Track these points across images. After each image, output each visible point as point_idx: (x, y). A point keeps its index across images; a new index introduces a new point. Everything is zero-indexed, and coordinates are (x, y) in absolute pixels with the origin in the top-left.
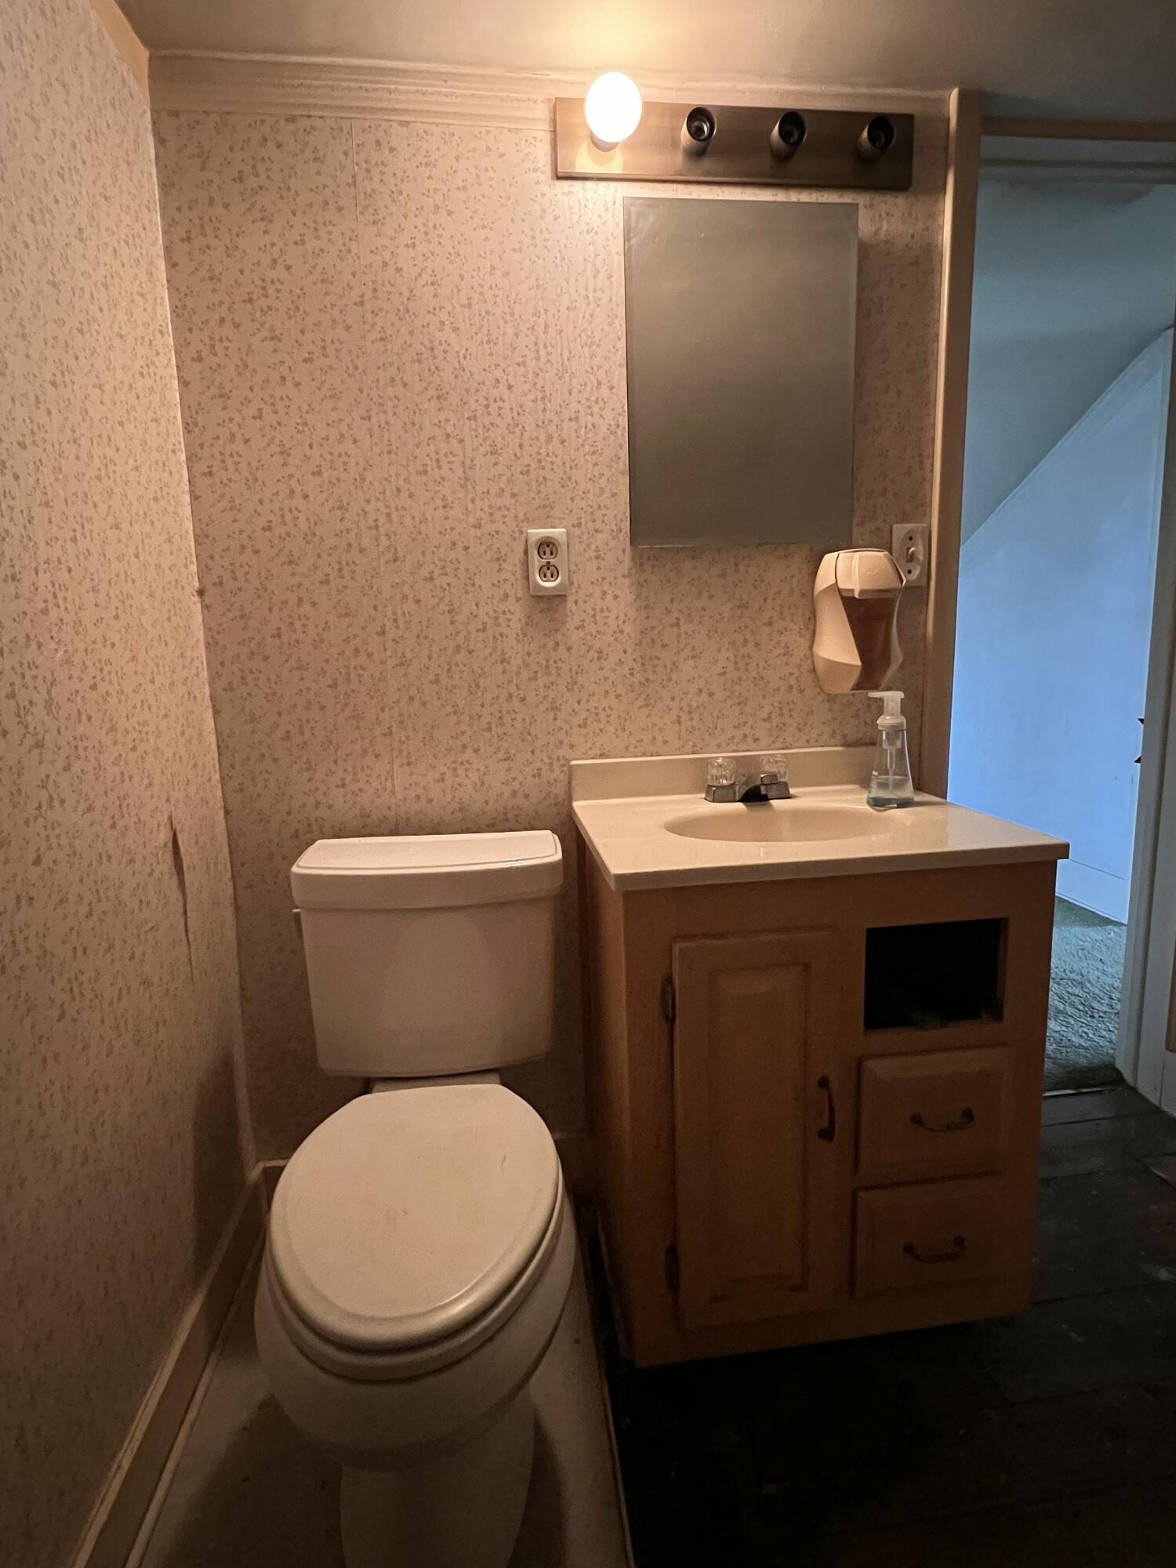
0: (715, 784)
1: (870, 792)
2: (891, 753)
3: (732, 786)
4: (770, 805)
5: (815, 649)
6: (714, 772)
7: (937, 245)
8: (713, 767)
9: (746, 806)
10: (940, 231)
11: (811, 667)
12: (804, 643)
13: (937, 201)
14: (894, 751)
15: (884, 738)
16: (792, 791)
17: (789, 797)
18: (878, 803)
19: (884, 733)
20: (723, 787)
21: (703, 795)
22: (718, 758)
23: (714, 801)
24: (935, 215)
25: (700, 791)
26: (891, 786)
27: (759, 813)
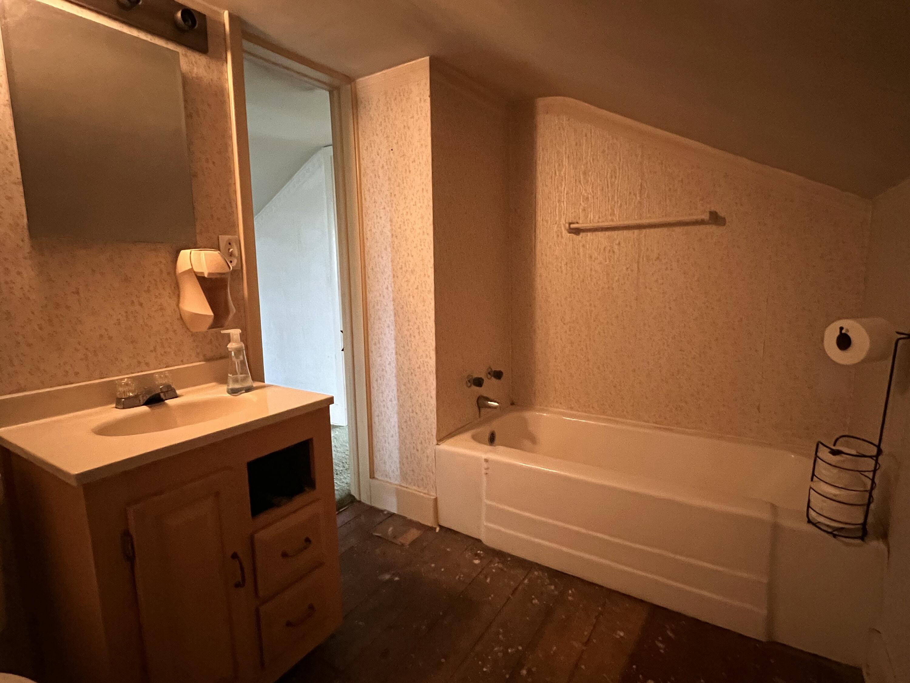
0: (123, 397)
1: (228, 386)
2: (238, 363)
3: (136, 397)
4: (166, 404)
5: (181, 305)
6: (121, 389)
7: (226, 89)
8: (121, 385)
9: (150, 407)
10: (227, 82)
11: (179, 317)
12: (173, 303)
13: (223, 65)
14: (239, 362)
15: (233, 355)
16: (178, 392)
17: (177, 397)
18: (234, 392)
19: (233, 353)
20: (130, 397)
21: (114, 405)
22: (123, 379)
23: (124, 408)
24: (222, 73)
25: (110, 403)
26: (240, 381)
27: (158, 410)
